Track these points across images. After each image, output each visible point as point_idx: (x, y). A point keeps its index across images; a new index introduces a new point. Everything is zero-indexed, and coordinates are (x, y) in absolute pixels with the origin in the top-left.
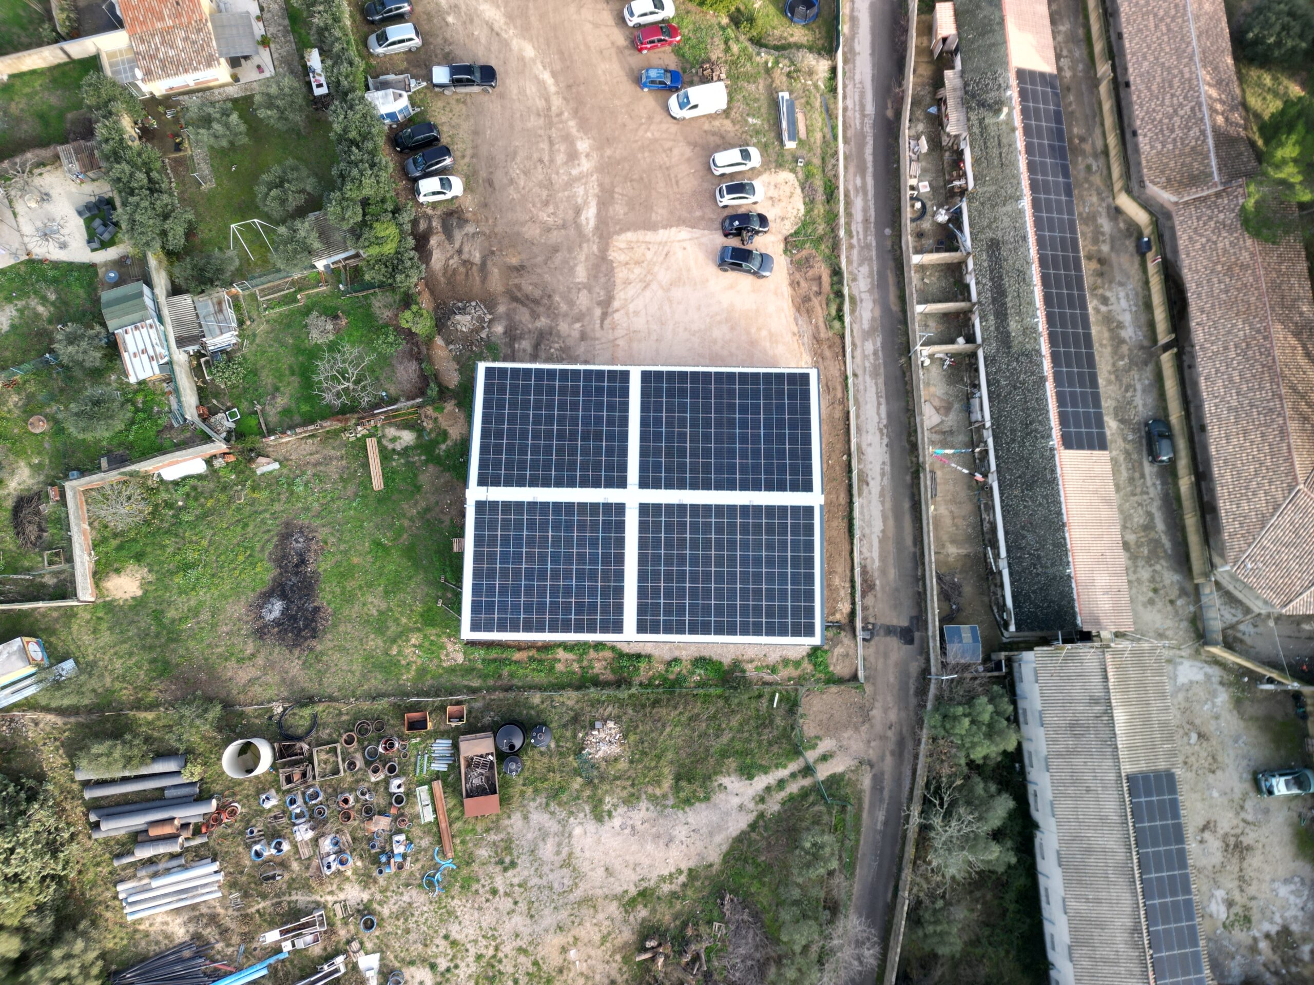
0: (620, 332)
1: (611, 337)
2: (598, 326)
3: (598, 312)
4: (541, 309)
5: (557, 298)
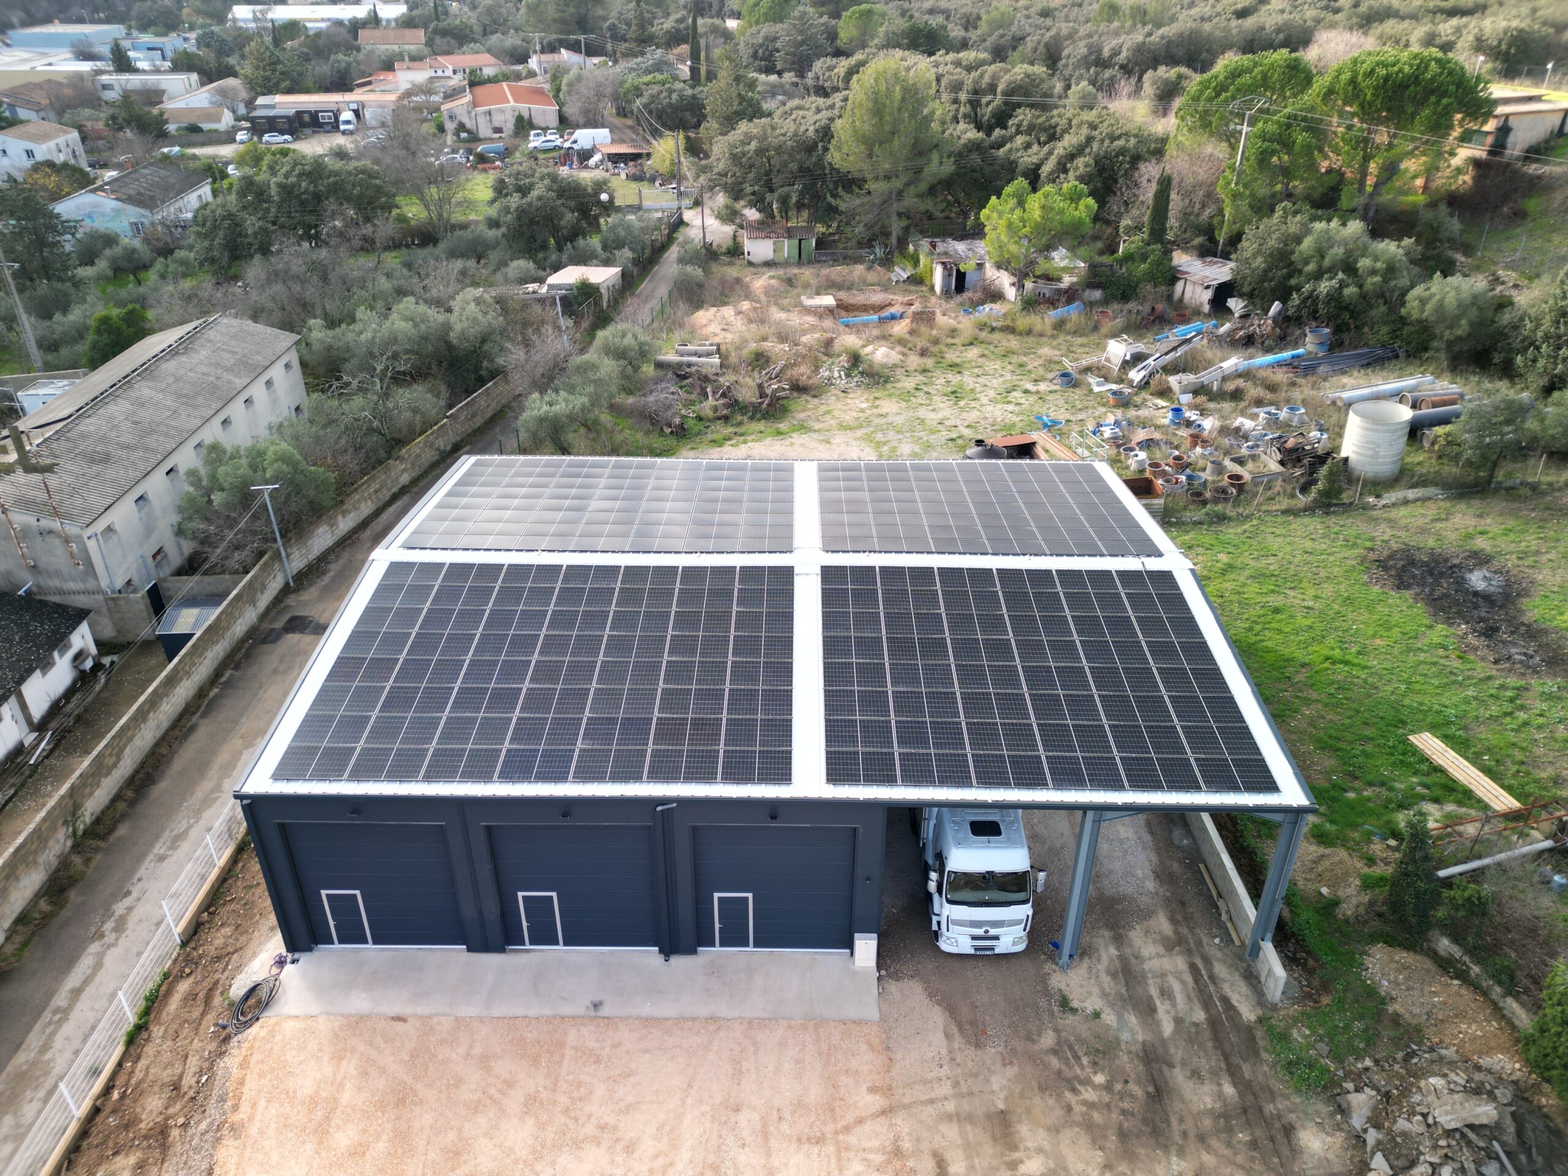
0: (872, 1137)
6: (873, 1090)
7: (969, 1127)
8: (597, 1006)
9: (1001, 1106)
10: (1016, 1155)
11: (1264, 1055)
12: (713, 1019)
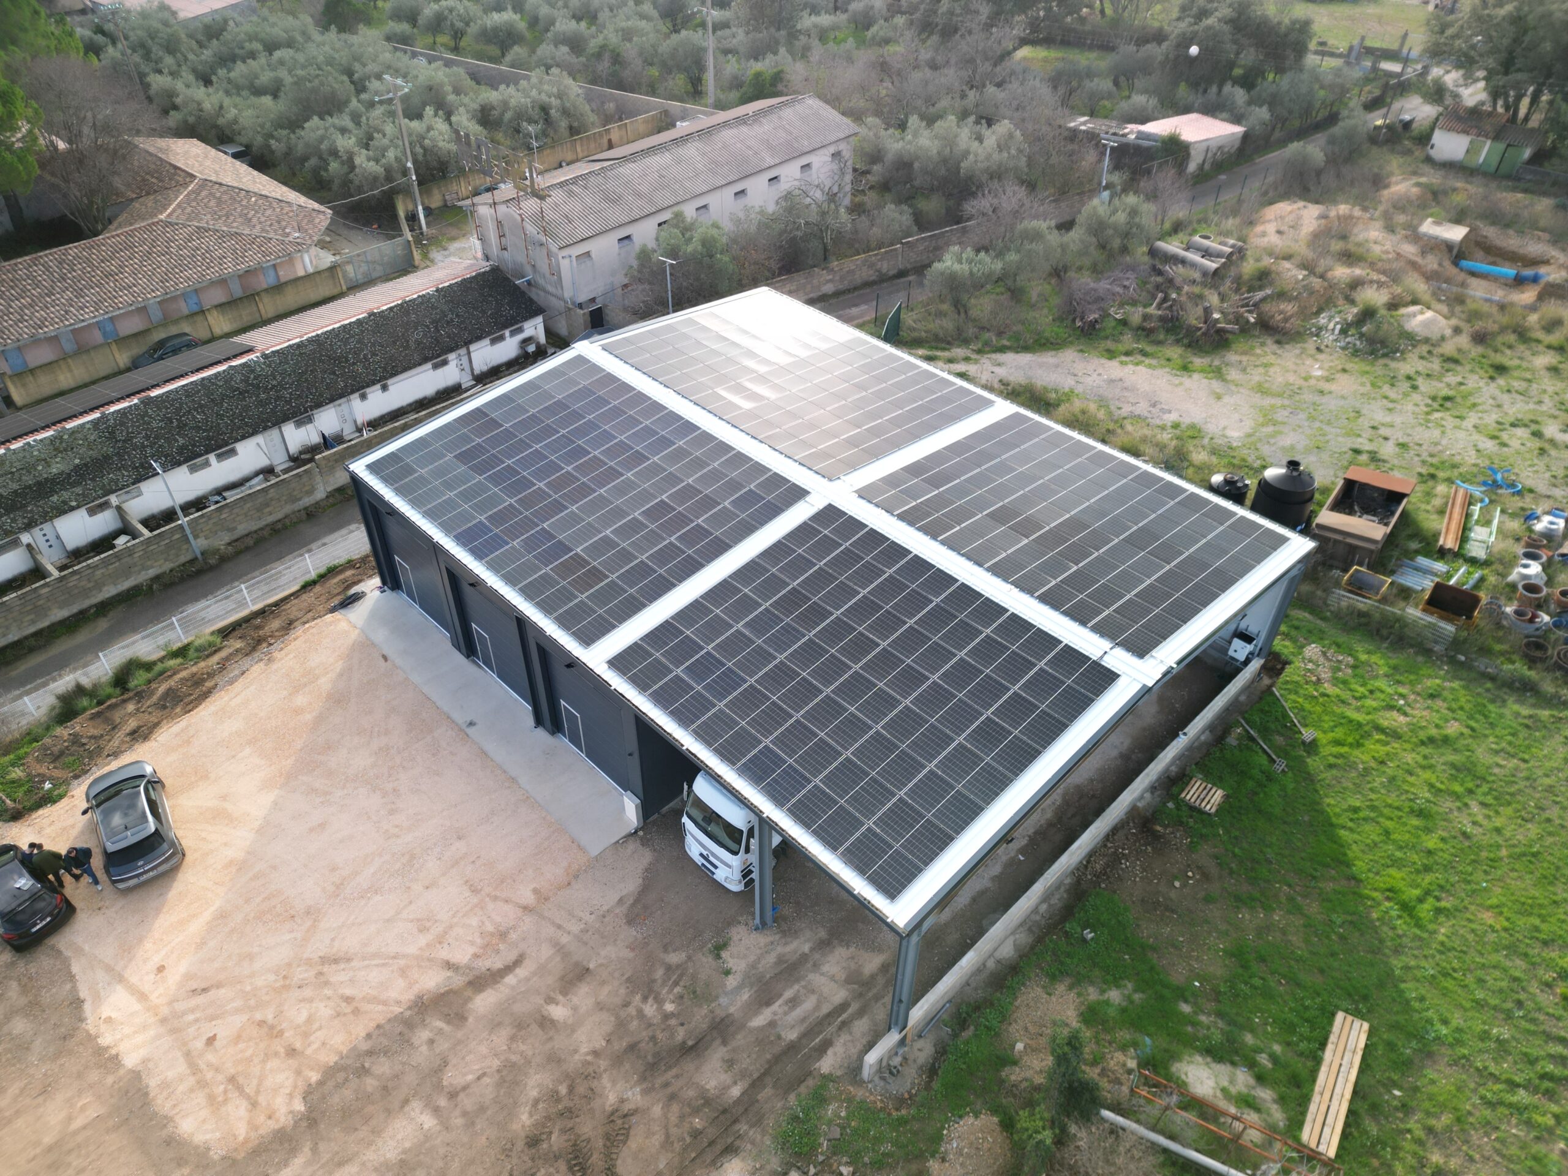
0: (502, 914)
1: (528, 923)
2: (521, 972)
3: (484, 1002)
4: (589, 1128)
5: (524, 1120)
6: (536, 891)
7: (558, 959)
8: (471, 724)
9: (591, 966)
10: (560, 998)
11: (792, 1098)
12: (513, 780)
